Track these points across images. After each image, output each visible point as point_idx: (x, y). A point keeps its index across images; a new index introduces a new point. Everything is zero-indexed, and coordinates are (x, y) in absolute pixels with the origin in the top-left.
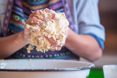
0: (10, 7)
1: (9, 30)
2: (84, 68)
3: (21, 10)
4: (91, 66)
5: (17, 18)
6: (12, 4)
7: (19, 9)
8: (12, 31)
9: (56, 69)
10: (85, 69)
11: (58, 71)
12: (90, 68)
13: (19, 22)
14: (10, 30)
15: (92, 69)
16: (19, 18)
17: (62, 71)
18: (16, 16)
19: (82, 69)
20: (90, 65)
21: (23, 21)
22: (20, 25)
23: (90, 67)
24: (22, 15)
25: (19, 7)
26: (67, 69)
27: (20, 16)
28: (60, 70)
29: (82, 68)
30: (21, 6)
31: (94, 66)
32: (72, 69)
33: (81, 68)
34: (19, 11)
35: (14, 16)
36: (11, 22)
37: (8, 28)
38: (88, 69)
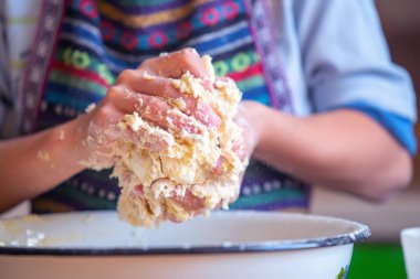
0: (50, 24)
1: (44, 106)
2: (330, 240)
3: (95, 31)
4: (357, 232)
5: (80, 60)
6: (60, 11)
7: (86, 26)
8: (58, 110)
9: (227, 244)
10: (335, 245)
11: (234, 251)
12: (351, 241)
13: (90, 74)
14: (51, 106)
15: (361, 244)
16: (86, 61)
17: (249, 251)
18: (77, 54)
19: (323, 245)
20: (352, 229)
21: (103, 70)
22: (93, 86)
23: (352, 236)
24: (100, 50)
25: (87, 19)
26: (268, 244)
27: (91, 53)
28: (243, 247)
29: (324, 238)
30: (96, 18)
31: (368, 234)
32: (287, 244)
33: (318, 239)
34: (88, 35)
35: (67, 53)
36: (54, 76)
37: (43, 97)
38: (345, 243)
